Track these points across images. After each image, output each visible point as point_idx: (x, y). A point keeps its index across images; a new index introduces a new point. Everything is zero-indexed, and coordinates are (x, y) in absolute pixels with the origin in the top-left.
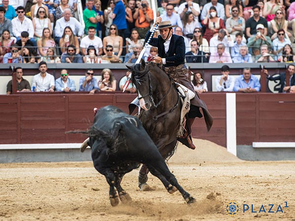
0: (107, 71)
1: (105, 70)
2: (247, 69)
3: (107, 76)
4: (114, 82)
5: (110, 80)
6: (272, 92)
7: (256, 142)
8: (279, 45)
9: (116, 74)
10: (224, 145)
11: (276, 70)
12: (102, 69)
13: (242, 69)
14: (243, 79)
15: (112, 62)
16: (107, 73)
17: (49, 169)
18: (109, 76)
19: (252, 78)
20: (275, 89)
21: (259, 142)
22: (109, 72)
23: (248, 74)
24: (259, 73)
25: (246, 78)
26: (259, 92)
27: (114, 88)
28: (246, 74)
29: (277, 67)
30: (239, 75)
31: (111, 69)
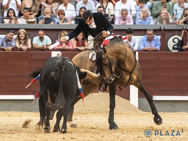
0: (22, 31)
1: (20, 31)
2: (150, 30)
3: (22, 35)
4: (29, 41)
5: (25, 39)
6: (171, 51)
7: (156, 95)
8: (177, 9)
10: (128, 98)
11: (175, 31)
12: (18, 29)
13: (146, 30)
14: (146, 39)
15: (28, 22)
16: (22, 33)
18: (24, 35)
19: (155, 39)
20: (174, 49)
21: (158, 95)
22: (24, 32)
23: (151, 35)
24: (160, 34)
25: (149, 39)
26: (159, 51)
28: (149, 35)
29: (175, 28)
30: (141, 35)
31: (26, 29)
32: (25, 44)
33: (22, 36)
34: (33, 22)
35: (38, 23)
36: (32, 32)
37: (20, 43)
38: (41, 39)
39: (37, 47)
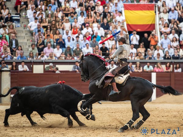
0: (138, 63)
4: (141, 68)
5: (140, 67)
9: (142, 64)
15: (141, 59)
17: (113, 105)
27: (141, 70)
31: (140, 62)
32: (139, 69)
33: (138, 65)
34: (142, 59)
35: (145, 59)
36: (143, 64)
37: (137, 69)
38: (148, 67)
39: (145, 71)
